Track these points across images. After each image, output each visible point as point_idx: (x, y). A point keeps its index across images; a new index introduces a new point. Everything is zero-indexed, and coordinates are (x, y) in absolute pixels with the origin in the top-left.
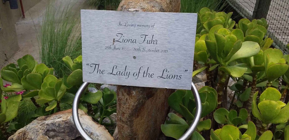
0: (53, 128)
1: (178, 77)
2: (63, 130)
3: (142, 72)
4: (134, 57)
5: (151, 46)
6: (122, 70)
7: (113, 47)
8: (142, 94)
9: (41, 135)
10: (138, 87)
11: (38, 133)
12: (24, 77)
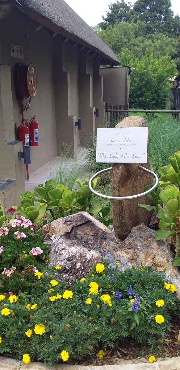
0: (70, 219)
1: (141, 157)
2: (76, 220)
3: (124, 155)
4: (120, 149)
5: (128, 143)
6: (114, 154)
7: (111, 144)
8: (124, 168)
9: (61, 224)
10: (122, 163)
11: (59, 223)
12: (50, 191)
